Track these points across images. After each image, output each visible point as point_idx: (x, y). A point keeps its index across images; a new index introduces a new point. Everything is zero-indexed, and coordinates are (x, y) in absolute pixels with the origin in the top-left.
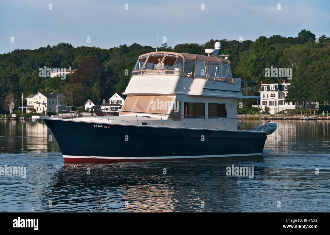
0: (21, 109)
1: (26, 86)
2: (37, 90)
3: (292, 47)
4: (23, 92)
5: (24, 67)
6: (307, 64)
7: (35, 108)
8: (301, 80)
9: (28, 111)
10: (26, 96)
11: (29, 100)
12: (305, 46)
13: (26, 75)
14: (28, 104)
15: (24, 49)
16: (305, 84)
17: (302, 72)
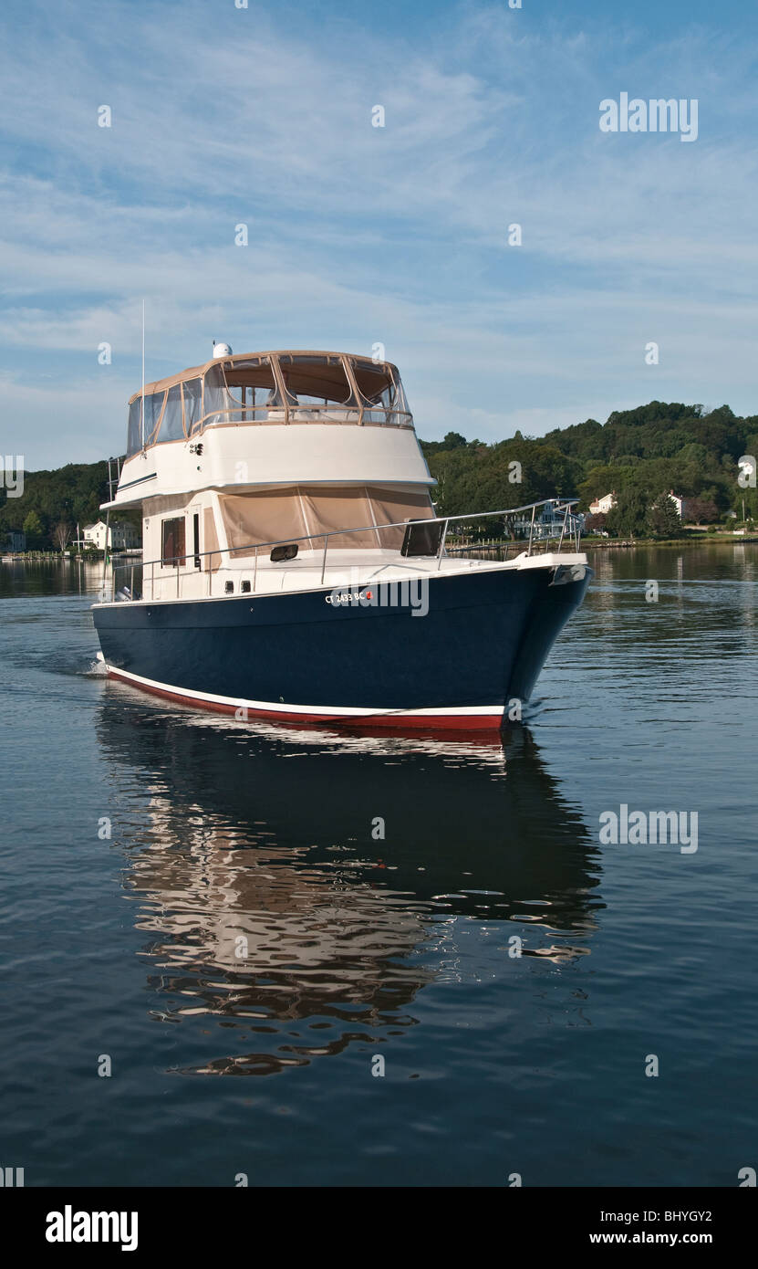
0: (76, 544)
1: (83, 513)
2: (97, 518)
3: (437, 455)
4: (78, 521)
5: (80, 488)
6: (457, 477)
7: (95, 542)
8: (450, 498)
9: (86, 547)
10: (82, 527)
11: (86, 532)
12: (453, 454)
13: (82, 498)
14: (86, 538)
15: (80, 463)
16: (455, 504)
17: (450, 488)
